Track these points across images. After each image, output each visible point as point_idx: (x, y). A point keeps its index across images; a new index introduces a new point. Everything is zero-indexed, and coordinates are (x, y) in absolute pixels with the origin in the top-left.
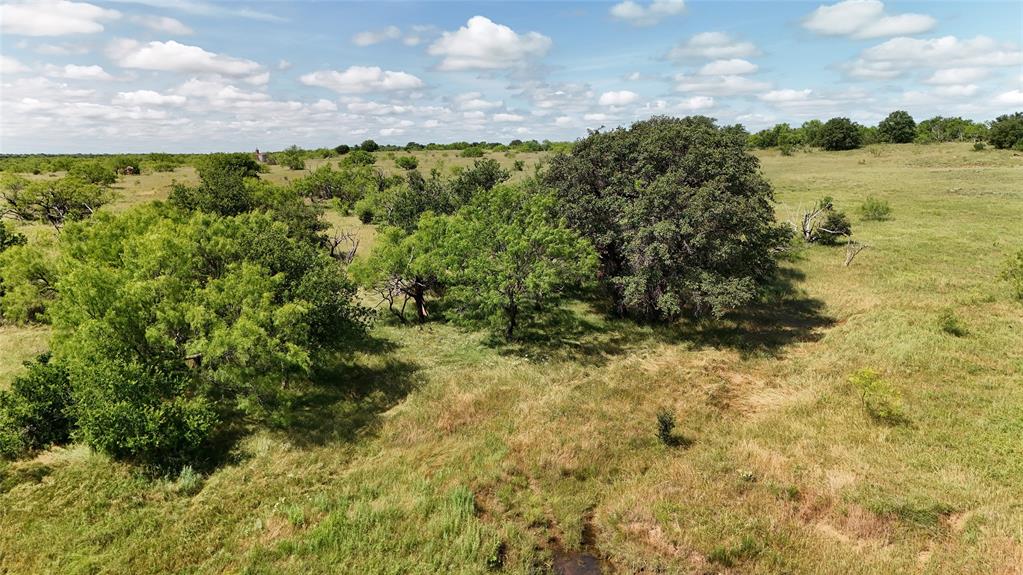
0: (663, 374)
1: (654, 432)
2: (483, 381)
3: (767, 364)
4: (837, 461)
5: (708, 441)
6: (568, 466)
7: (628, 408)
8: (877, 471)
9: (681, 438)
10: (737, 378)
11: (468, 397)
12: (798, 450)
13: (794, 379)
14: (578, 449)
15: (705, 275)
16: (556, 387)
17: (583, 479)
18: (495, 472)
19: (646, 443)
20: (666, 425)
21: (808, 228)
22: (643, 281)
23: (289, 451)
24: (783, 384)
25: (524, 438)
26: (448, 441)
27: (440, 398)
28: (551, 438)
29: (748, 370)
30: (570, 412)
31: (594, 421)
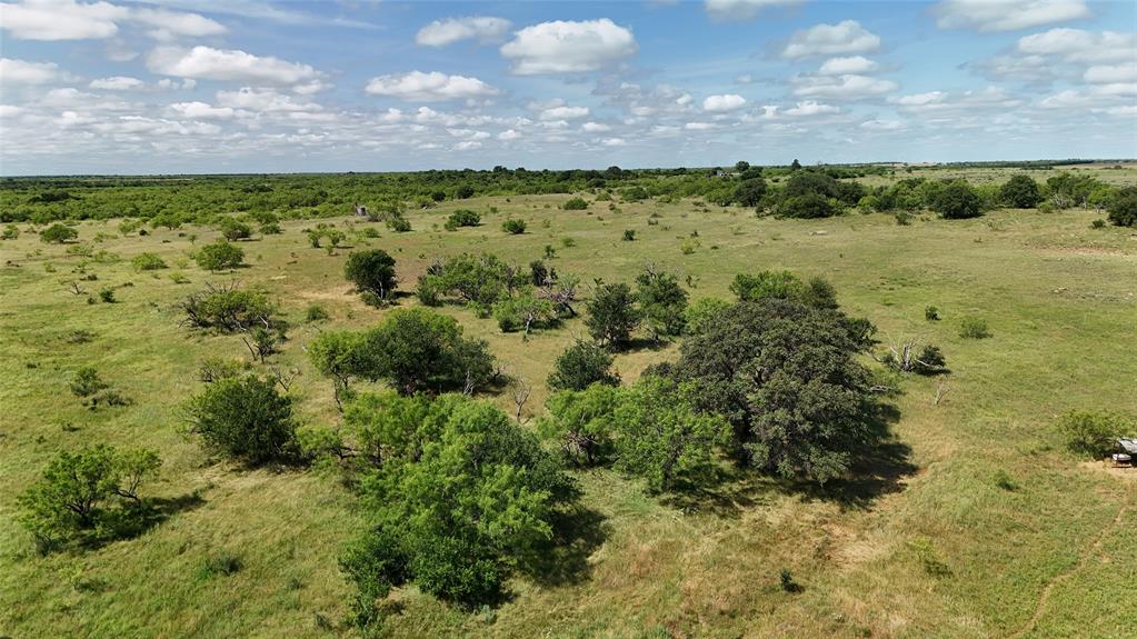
0: (782, 527)
1: (778, 582)
2: (653, 532)
3: (858, 516)
4: (897, 607)
5: (814, 589)
6: (723, 608)
7: (760, 559)
8: (923, 616)
9: (796, 585)
10: (837, 531)
11: (646, 547)
12: (872, 597)
13: (879, 533)
14: (728, 595)
15: (813, 449)
16: (706, 539)
17: (733, 617)
18: (678, 611)
19: (773, 590)
20: (786, 578)
21: (907, 360)
22: (767, 450)
23: (540, 592)
24: (870, 537)
25: (691, 584)
26: (640, 584)
27: (626, 546)
28: (710, 585)
29: (844, 524)
30: (718, 563)
31: (737, 572)
